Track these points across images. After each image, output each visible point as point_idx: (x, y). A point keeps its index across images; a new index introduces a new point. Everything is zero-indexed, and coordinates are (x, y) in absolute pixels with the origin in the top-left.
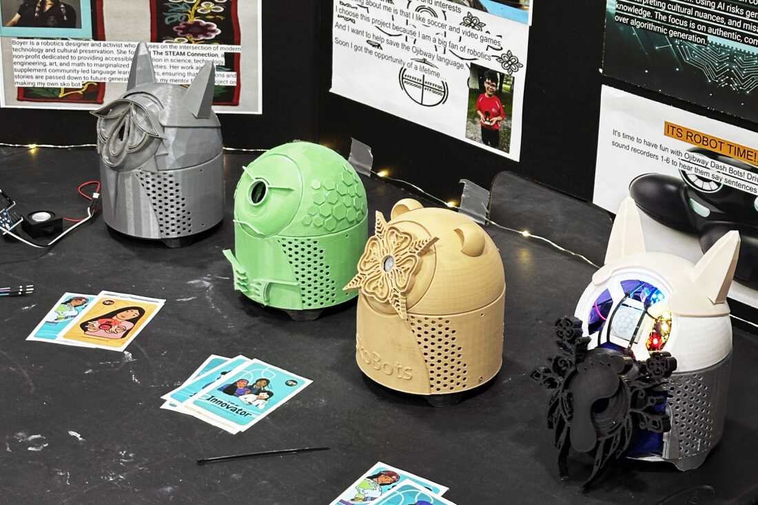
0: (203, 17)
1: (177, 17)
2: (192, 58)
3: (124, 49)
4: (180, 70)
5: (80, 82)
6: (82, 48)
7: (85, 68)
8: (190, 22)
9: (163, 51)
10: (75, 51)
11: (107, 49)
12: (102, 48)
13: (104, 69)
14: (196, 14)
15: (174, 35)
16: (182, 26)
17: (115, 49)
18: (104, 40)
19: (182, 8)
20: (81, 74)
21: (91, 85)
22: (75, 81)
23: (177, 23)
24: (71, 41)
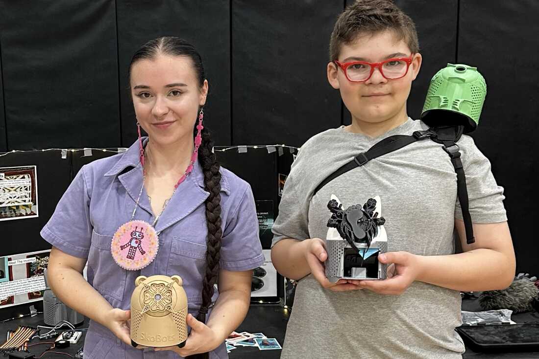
0: (42, 266)
1: (34, 268)
2: (40, 281)
3: (19, 282)
4: (36, 286)
5: (6, 297)
6: (6, 285)
7: (7, 292)
8: (38, 269)
9: (31, 280)
10: (4, 286)
11: (14, 283)
12: (12, 284)
13: (13, 291)
14: (40, 266)
15: (34, 274)
16: (36, 271)
17: (16, 283)
18: (13, 280)
19: (36, 264)
20: (6, 294)
21: (9, 297)
22: (4, 297)
23: (35, 270)
24: (3, 283)
